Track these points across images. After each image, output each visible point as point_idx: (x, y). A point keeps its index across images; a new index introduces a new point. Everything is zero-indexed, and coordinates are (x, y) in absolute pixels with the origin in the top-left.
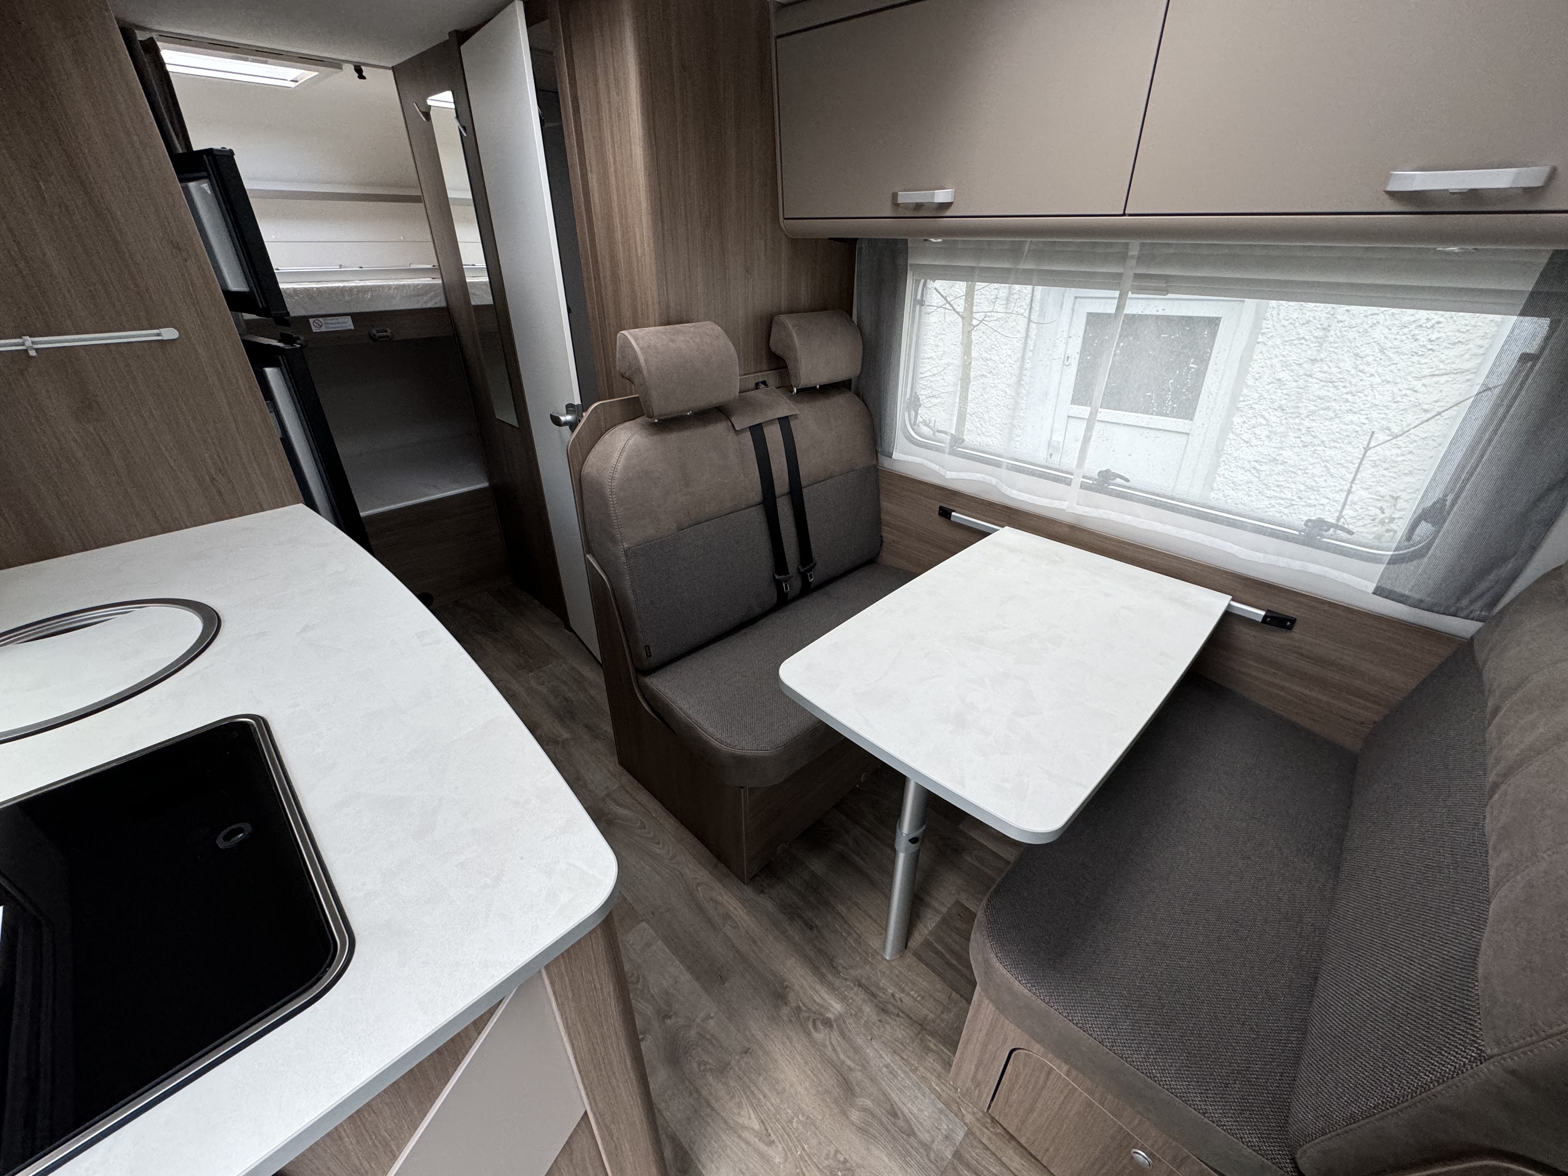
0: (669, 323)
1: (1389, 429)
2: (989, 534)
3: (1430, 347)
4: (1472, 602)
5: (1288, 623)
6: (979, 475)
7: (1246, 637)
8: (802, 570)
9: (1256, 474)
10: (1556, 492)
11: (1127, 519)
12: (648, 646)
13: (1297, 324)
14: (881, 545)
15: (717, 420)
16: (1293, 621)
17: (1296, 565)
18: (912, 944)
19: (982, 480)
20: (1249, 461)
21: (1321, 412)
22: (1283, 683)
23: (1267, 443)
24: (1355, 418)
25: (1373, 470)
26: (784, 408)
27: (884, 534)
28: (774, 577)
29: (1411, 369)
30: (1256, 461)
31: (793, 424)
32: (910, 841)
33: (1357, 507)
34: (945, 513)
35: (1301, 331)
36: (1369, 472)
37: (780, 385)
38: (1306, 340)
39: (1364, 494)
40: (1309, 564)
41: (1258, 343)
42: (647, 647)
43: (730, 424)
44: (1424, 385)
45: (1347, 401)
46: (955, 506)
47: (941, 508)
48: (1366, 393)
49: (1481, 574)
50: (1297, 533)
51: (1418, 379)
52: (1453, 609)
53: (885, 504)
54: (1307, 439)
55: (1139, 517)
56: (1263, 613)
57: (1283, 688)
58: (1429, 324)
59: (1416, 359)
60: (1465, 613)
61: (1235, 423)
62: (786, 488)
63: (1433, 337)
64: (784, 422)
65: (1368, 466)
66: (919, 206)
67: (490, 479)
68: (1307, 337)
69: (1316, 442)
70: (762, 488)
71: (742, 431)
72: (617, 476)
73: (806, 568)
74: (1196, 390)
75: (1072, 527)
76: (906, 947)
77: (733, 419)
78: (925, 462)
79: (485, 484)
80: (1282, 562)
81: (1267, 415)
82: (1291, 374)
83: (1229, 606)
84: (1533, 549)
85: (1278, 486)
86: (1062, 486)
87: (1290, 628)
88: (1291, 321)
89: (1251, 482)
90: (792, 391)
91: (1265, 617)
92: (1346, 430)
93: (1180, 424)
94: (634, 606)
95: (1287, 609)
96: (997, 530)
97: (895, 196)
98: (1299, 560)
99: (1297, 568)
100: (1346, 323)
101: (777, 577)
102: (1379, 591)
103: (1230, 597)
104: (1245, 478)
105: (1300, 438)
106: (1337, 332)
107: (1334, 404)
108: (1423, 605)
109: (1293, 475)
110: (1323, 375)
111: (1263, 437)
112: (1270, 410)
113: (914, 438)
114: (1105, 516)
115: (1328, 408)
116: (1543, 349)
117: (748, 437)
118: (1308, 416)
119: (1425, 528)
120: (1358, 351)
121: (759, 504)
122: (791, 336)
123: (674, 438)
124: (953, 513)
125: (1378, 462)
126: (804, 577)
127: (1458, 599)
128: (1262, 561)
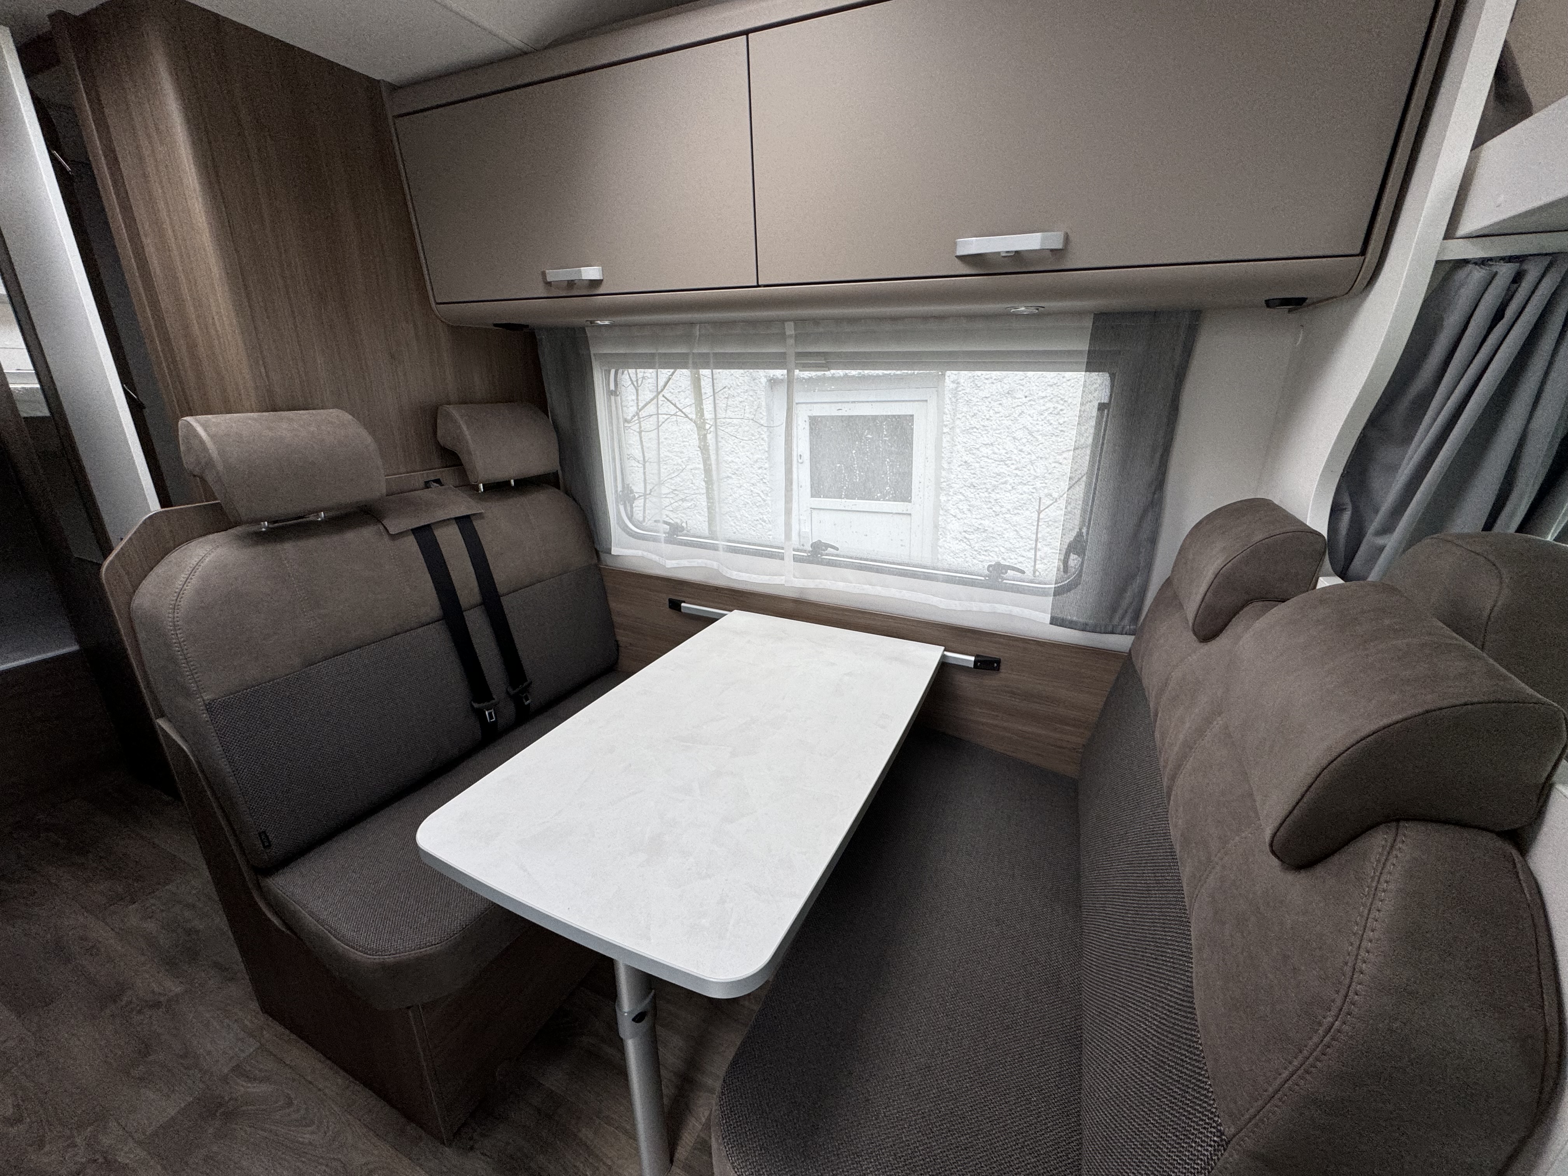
0: (274, 410)
1: (1051, 496)
2: (715, 620)
3: (1061, 429)
4: (1122, 618)
5: (995, 665)
6: (700, 561)
7: (967, 685)
8: (512, 692)
9: (968, 543)
10: (1150, 514)
11: (840, 586)
12: (264, 832)
13: (968, 417)
14: (618, 650)
15: (363, 524)
16: (998, 662)
17: (986, 607)
18: (682, 1152)
19: (704, 565)
20: (960, 533)
21: (1002, 486)
22: (1005, 724)
23: (969, 515)
24: (1025, 488)
25: (1048, 530)
26: (463, 506)
27: (619, 638)
28: (472, 706)
29: (1053, 447)
30: (965, 532)
31: (477, 524)
32: (634, 1020)
33: (1045, 561)
34: (675, 605)
35: (972, 422)
36: (1046, 531)
37: (461, 484)
38: (977, 429)
39: (1046, 549)
40: (996, 605)
41: (944, 433)
42: (263, 835)
43: (382, 528)
44: (1065, 458)
45: (1017, 475)
46: (685, 597)
47: (671, 601)
48: (1028, 468)
49: (1121, 591)
50: (983, 578)
51: (1060, 454)
52: (1110, 629)
53: (613, 605)
54: (997, 509)
55: (851, 583)
56: (973, 658)
57: (1005, 728)
58: (1055, 412)
59: (1054, 438)
60: (1119, 629)
61: (942, 501)
62: (477, 597)
63: (1061, 421)
64: (465, 522)
65: (1044, 526)
66: (571, 284)
67: (79, 642)
68: (978, 427)
69: (1004, 510)
70: (440, 600)
71: (401, 534)
72: (183, 603)
73: (517, 690)
74: (907, 475)
75: (796, 601)
76: (672, 1161)
77: (385, 522)
78: (645, 554)
79: (75, 648)
80: (975, 606)
81: (964, 492)
82: (973, 457)
83: (943, 656)
84: (1149, 566)
85: (986, 551)
86: (777, 562)
87: (998, 669)
88: (963, 414)
89: (966, 550)
90: (478, 489)
91: (976, 662)
92: (1022, 499)
93: (899, 506)
94: (231, 780)
95: (991, 652)
96: (725, 615)
97: (544, 274)
98: (988, 602)
99: (988, 610)
100: (1001, 414)
101: (476, 705)
102: (1054, 621)
103: (943, 648)
104: (961, 547)
105: (991, 508)
106: (998, 421)
107: (1008, 478)
108: (1088, 628)
109: (994, 540)
110: (996, 456)
111: (965, 510)
112: (965, 488)
113: (631, 530)
114: (821, 586)
115: (1005, 483)
116: (1110, 400)
117: (411, 544)
118: (993, 490)
119: (1074, 560)
120: (1015, 435)
121: (438, 621)
122: (459, 427)
123: (289, 549)
124: (683, 604)
125: (1050, 523)
126: (517, 700)
127: (1111, 618)
128: (959, 608)
